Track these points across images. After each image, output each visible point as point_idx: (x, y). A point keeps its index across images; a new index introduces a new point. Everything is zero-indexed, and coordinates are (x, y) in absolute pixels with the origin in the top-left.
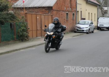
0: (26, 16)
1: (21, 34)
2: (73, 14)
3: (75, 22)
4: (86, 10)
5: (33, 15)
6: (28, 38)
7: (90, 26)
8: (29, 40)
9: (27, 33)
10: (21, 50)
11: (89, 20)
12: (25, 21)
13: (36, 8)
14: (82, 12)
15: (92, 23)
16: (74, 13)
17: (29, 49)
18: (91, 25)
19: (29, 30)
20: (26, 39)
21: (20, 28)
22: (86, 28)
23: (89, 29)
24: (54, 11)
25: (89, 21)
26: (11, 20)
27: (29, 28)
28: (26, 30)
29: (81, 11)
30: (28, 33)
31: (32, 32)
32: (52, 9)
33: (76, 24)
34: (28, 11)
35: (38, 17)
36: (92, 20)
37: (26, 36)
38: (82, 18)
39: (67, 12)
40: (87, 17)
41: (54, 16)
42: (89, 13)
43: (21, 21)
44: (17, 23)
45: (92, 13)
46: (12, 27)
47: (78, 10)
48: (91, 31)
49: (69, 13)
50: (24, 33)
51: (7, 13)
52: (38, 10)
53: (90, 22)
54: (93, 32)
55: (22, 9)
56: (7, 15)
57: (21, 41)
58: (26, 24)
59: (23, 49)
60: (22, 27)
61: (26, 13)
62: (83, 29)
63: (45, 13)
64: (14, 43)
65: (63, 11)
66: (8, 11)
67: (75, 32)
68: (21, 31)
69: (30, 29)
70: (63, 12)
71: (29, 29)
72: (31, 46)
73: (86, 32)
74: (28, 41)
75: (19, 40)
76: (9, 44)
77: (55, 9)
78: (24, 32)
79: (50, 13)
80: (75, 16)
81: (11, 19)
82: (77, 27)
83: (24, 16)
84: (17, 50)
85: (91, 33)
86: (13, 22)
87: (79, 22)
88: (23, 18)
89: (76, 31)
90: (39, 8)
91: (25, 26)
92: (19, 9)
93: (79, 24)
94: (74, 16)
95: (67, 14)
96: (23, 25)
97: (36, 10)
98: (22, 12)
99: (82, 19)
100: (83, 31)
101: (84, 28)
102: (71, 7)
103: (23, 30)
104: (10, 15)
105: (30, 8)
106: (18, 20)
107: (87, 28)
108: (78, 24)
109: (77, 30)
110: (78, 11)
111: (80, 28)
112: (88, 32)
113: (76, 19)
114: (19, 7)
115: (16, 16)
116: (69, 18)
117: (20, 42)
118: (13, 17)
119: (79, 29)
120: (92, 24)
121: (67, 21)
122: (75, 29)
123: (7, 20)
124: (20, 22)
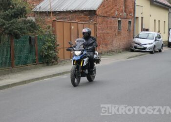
0: (54, 26)
1: (46, 53)
2: (130, 22)
3: (132, 35)
4: (150, 16)
5: (64, 23)
6: (56, 61)
7: (155, 40)
8: (59, 63)
9: (55, 51)
10: (45, 79)
11: (155, 31)
12: (52, 34)
13: (69, 12)
14: (144, 19)
15: (160, 35)
16: (130, 20)
17: (57, 77)
18: (157, 39)
19: (58, 47)
20: (53, 62)
21: (44, 44)
22: (150, 44)
23: (155, 46)
24: (98, 17)
25: (154, 33)
26: (30, 32)
27: (58, 43)
28: (54, 48)
29: (142, 18)
30: (57, 52)
31: (63, 51)
32: (96, 14)
33: (134, 38)
34: (57, 17)
35: (73, 28)
36: (159, 32)
37: (55, 58)
38: (144, 28)
39: (119, 19)
40: (151, 27)
41: (98, 26)
42: (155, 20)
43: (46, 33)
44: (39, 35)
45: (159, 21)
46: (32, 42)
47: (136, 16)
48: (157, 49)
49: (123, 21)
50: (51, 52)
51: (25, 20)
52: (74, 15)
53: (156, 35)
54: (160, 51)
55: (48, 14)
56: (25, 23)
57: (45, 64)
58: (54, 37)
59: (48, 77)
60: (47, 43)
61: (54, 21)
62: (145, 46)
63: (84, 21)
64: (35, 68)
65: (113, 17)
66: (26, 17)
67: (132, 51)
68: (45, 49)
69: (61, 45)
70: (113, 19)
71: (58, 45)
72: (61, 72)
73: (149, 50)
74: (56, 64)
75: (43, 63)
76: (26, 69)
77: (100, 14)
78: (51, 50)
79: (92, 21)
80: (132, 25)
81: (30, 30)
82: (134, 42)
83: (51, 25)
84: (38, 79)
85: (157, 52)
86: (34, 35)
87: (139, 35)
88: (49, 28)
89: (134, 49)
90: (75, 12)
91: (53, 42)
92: (44, 14)
93: (138, 38)
94: (130, 26)
95: (119, 22)
96: (49, 39)
97: (70, 16)
98: (49, 18)
99: (144, 31)
100: (145, 48)
101: (146, 44)
102: (125, 11)
103: (49, 47)
104: (29, 24)
105: (60, 12)
106: (42, 32)
107: (152, 44)
108: (136, 38)
109: (136, 47)
110: (137, 18)
111: (139, 44)
112: (152, 50)
113: (134, 30)
114: (44, 11)
115: (38, 25)
116: (122, 28)
117: (44, 66)
118: (33, 26)
119: (139, 46)
120: (160, 38)
121: (119, 32)
122: (131, 46)
123: (24, 31)
124: (45, 36)
